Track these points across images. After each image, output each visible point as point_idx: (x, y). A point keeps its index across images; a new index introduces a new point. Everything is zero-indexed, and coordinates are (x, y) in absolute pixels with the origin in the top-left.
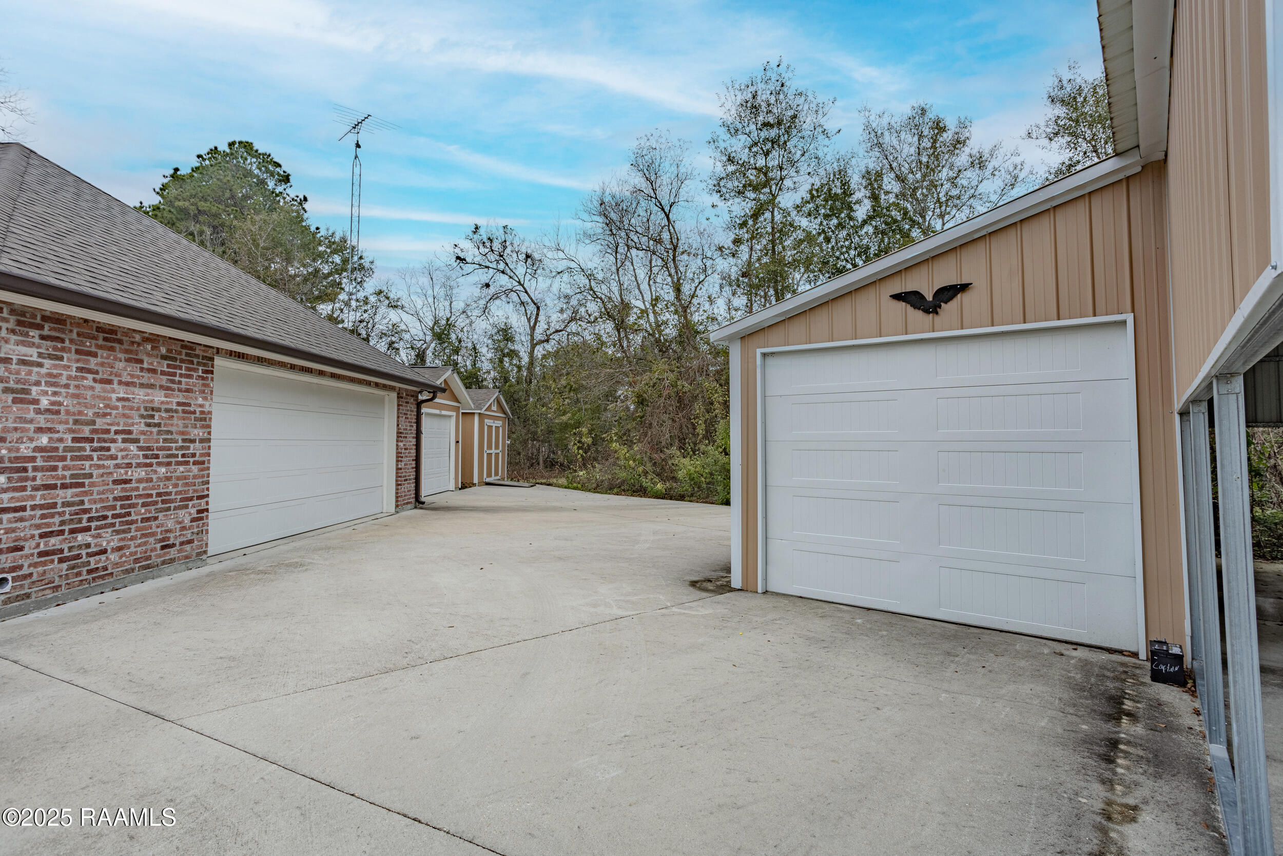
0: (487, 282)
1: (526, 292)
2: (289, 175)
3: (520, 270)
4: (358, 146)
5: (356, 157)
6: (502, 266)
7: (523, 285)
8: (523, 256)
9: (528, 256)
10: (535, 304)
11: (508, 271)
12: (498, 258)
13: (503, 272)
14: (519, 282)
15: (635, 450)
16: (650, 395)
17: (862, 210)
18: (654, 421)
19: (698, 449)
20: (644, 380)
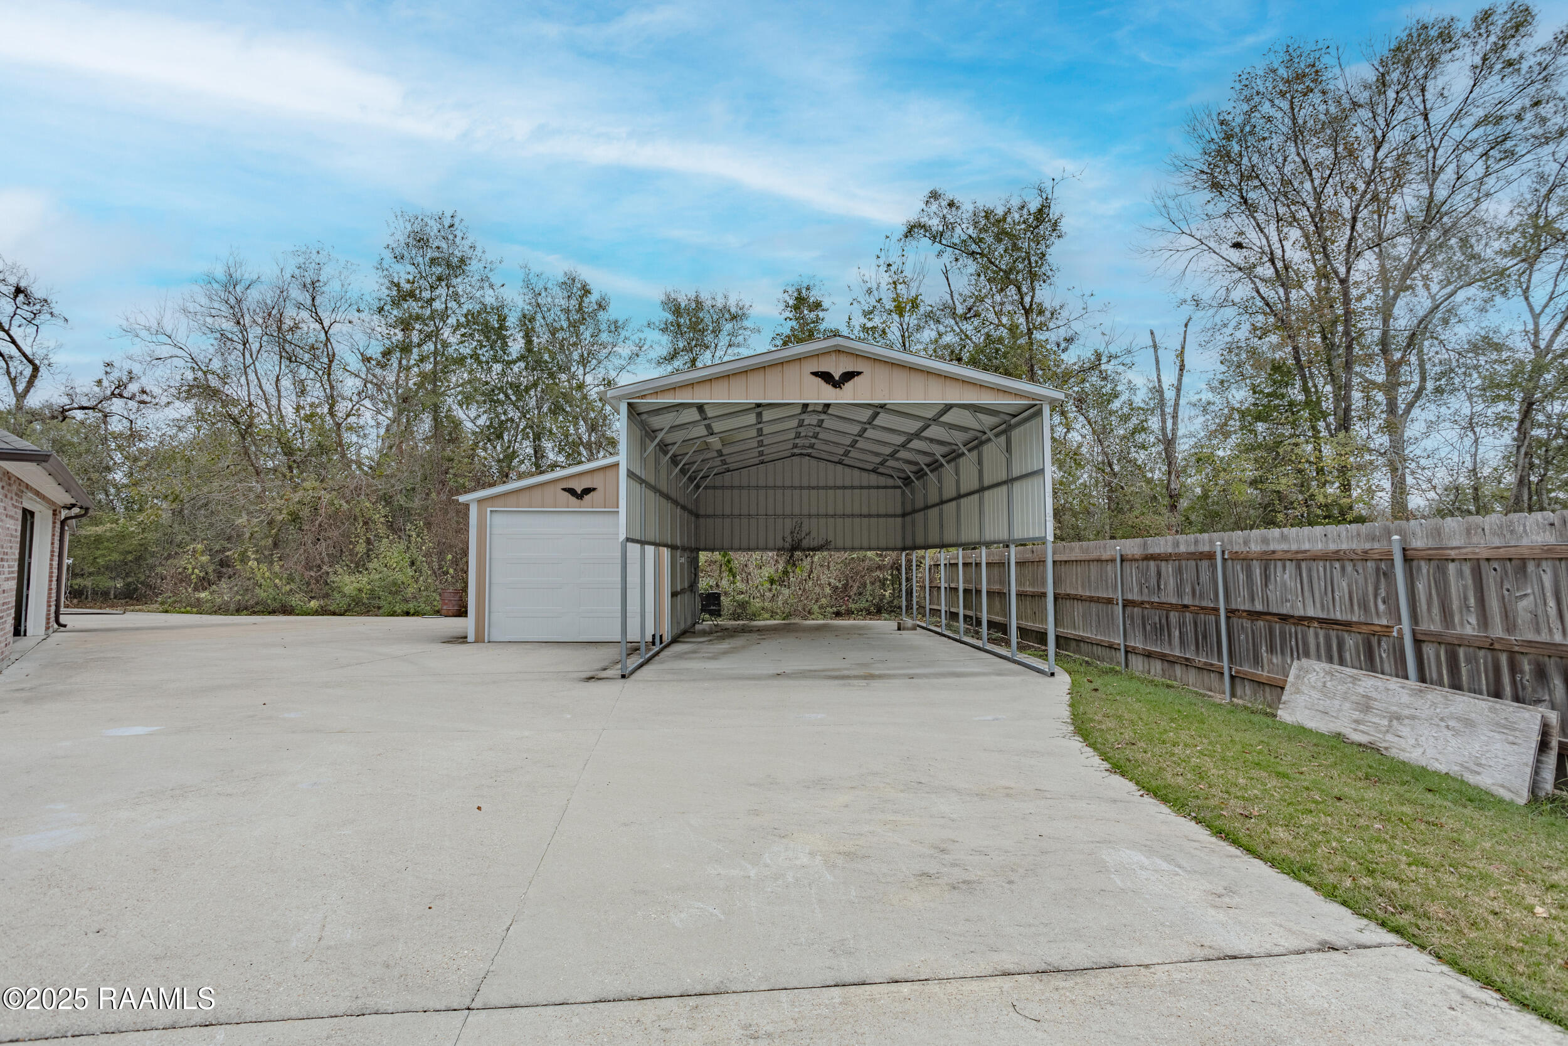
1: (14, 342)
10: (31, 363)
15: (277, 568)
16: (305, 512)
17: (516, 346)
18: (309, 539)
19: (359, 566)
20: (296, 497)
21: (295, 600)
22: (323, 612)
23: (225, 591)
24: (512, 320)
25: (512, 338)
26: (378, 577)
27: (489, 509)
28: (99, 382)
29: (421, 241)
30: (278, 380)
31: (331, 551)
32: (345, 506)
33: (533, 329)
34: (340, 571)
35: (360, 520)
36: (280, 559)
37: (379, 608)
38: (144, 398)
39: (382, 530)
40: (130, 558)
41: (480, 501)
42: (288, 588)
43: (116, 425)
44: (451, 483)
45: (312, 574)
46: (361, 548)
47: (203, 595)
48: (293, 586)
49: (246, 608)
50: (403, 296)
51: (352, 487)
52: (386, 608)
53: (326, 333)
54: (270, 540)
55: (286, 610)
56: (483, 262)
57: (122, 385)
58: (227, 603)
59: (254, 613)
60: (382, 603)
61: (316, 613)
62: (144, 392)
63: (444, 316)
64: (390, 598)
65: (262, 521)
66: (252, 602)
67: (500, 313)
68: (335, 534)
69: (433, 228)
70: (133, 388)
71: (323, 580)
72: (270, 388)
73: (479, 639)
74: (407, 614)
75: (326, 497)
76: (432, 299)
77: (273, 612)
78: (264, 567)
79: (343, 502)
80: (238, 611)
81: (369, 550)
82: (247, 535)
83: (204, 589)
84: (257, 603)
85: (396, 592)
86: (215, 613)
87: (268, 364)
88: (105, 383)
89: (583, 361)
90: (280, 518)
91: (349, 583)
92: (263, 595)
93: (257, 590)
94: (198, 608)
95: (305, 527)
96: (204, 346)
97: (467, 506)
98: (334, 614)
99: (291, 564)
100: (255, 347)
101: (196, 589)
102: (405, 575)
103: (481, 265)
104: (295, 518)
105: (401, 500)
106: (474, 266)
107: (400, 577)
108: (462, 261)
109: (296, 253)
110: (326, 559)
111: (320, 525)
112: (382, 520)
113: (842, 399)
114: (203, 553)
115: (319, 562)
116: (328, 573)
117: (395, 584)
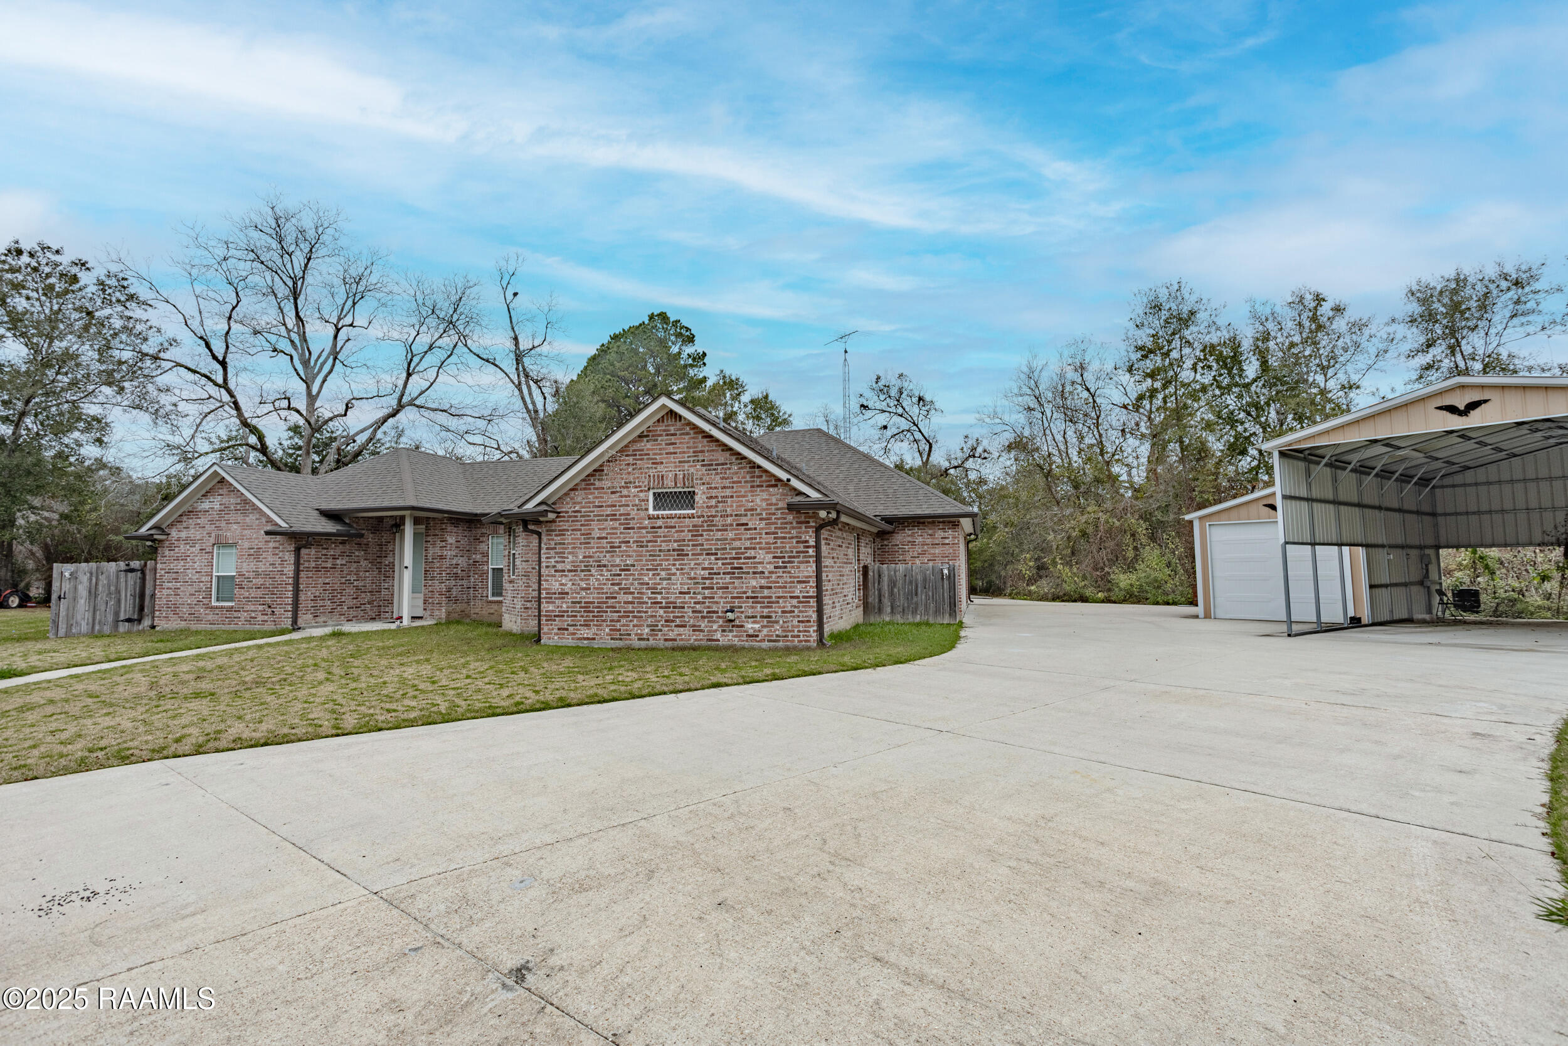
0: (885, 424)
1: (920, 431)
2: (694, 336)
3: (914, 411)
4: (846, 352)
5: (845, 360)
6: (900, 410)
7: (917, 426)
8: (915, 400)
9: (920, 399)
10: (928, 441)
11: (906, 415)
12: (896, 403)
13: (901, 416)
14: (914, 423)
15: (1075, 570)
16: (1090, 530)
17: (1251, 369)
18: (1094, 548)
19: (1130, 567)
20: (1083, 519)
21: (1088, 592)
22: (1108, 600)
23: (1044, 586)
24: (1246, 345)
25: (1248, 362)
26: (1143, 575)
27: (1207, 524)
28: (962, 449)
29: (1157, 307)
30: (1065, 433)
31: (1110, 556)
32: (1117, 524)
33: (1267, 349)
34: (1117, 571)
35: (1128, 533)
36: (1077, 563)
37: (1147, 599)
38: (986, 455)
39: (1144, 540)
40: (986, 565)
41: (1201, 518)
42: (1083, 583)
43: (973, 476)
44: (1197, 499)
45: (1098, 573)
46: (1130, 554)
47: (1033, 588)
48: (1086, 582)
49: (1058, 598)
50: (1146, 352)
51: (1121, 509)
52: (1152, 599)
53: (1093, 397)
54: (1069, 550)
55: (1083, 599)
56: (1209, 311)
57: (974, 449)
58: (1046, 594)
59: (1063, 601)
60: (1149, 595)
61: (1103, 602)
62: (985, 451)
63: (1180, 361)
64: (1154, 591)
65: (1063, 537)
66: (1061, 594)
67: (1235, 344)
68: (1111, 544)
69: (1163, 295)
70: (980, 450)
71: (1105, 578)
72: (1059, 438)
73: (1207, 616)
74: (1168, 604)
75: (1103, 517)
76: (1170, 351)
77: (1075, 601)
78: (1067, 569)
79: (1115, 520)
80: (1054, 600)
81: (1137, 555)
82: (1055, 547)
83: (1032, 585)
84: (1064, 595)
85: (1159, 587)
86: (1040, 600)
87: (1058, 425)
88: (965, 449)
89: (1324, 369)
90: (1074, 534)
91: (1124, 580)
92: (1068, 588)
93: (1064, 585)
94: (1030, 596)
95: (1091, 540)
96: (1019, 419)
97: (1191, 522)
98: (1115, 602)
99: (1084, 566)
100: (1049, 415)
101: (1028, 585)
102: (1163, 574)
103: (1208, 313)
104: (1084, 534)
105: (1159, 515)
106: (1201, 316)
107: (1160, 576)
108: (1192, 313)
109: (1069, 345)
110: (1107, 562)
111: (1101, 538)
112: (1144, 532)
113: (1469, 424)
114: (1030, 560)
115: (1102, 565)
116: (1108, 573)
117: (1156, 581)
